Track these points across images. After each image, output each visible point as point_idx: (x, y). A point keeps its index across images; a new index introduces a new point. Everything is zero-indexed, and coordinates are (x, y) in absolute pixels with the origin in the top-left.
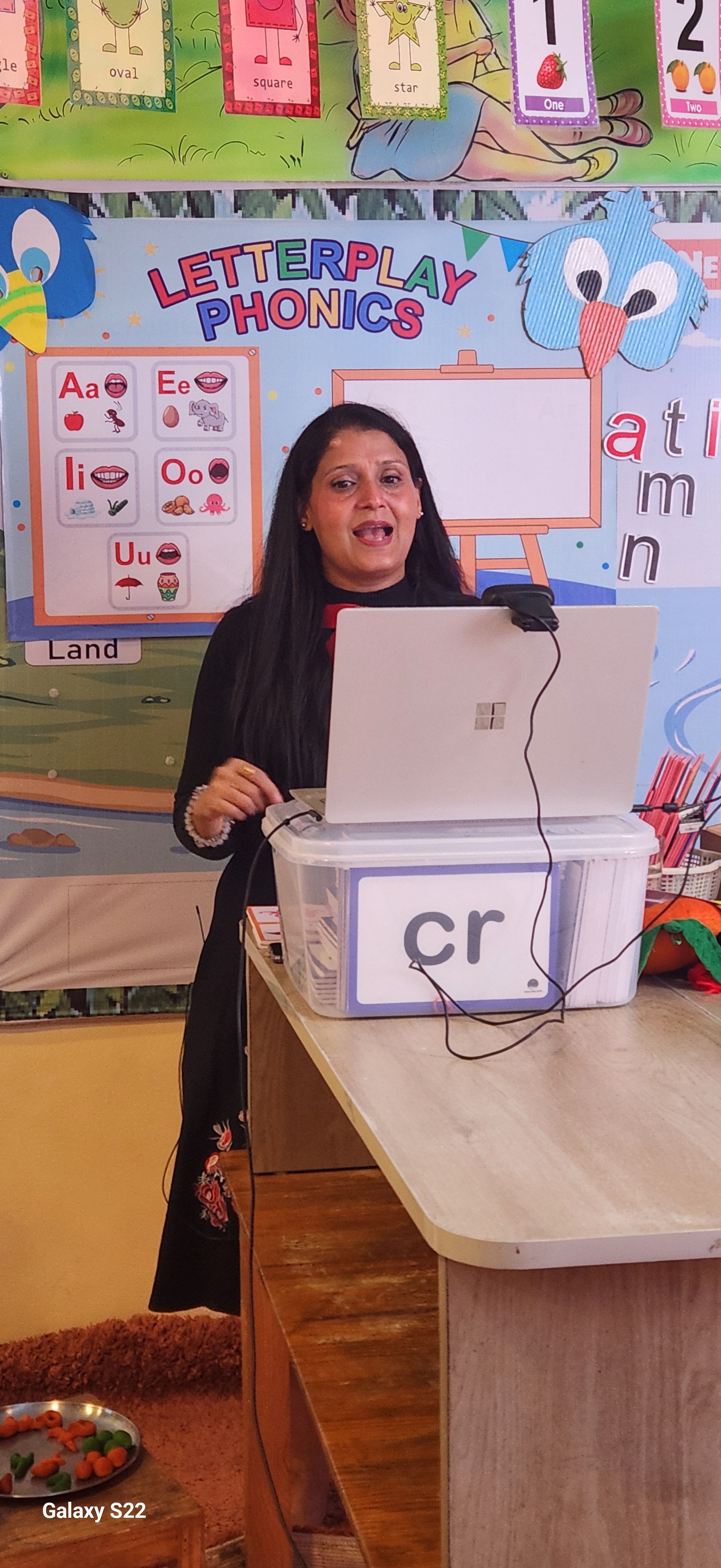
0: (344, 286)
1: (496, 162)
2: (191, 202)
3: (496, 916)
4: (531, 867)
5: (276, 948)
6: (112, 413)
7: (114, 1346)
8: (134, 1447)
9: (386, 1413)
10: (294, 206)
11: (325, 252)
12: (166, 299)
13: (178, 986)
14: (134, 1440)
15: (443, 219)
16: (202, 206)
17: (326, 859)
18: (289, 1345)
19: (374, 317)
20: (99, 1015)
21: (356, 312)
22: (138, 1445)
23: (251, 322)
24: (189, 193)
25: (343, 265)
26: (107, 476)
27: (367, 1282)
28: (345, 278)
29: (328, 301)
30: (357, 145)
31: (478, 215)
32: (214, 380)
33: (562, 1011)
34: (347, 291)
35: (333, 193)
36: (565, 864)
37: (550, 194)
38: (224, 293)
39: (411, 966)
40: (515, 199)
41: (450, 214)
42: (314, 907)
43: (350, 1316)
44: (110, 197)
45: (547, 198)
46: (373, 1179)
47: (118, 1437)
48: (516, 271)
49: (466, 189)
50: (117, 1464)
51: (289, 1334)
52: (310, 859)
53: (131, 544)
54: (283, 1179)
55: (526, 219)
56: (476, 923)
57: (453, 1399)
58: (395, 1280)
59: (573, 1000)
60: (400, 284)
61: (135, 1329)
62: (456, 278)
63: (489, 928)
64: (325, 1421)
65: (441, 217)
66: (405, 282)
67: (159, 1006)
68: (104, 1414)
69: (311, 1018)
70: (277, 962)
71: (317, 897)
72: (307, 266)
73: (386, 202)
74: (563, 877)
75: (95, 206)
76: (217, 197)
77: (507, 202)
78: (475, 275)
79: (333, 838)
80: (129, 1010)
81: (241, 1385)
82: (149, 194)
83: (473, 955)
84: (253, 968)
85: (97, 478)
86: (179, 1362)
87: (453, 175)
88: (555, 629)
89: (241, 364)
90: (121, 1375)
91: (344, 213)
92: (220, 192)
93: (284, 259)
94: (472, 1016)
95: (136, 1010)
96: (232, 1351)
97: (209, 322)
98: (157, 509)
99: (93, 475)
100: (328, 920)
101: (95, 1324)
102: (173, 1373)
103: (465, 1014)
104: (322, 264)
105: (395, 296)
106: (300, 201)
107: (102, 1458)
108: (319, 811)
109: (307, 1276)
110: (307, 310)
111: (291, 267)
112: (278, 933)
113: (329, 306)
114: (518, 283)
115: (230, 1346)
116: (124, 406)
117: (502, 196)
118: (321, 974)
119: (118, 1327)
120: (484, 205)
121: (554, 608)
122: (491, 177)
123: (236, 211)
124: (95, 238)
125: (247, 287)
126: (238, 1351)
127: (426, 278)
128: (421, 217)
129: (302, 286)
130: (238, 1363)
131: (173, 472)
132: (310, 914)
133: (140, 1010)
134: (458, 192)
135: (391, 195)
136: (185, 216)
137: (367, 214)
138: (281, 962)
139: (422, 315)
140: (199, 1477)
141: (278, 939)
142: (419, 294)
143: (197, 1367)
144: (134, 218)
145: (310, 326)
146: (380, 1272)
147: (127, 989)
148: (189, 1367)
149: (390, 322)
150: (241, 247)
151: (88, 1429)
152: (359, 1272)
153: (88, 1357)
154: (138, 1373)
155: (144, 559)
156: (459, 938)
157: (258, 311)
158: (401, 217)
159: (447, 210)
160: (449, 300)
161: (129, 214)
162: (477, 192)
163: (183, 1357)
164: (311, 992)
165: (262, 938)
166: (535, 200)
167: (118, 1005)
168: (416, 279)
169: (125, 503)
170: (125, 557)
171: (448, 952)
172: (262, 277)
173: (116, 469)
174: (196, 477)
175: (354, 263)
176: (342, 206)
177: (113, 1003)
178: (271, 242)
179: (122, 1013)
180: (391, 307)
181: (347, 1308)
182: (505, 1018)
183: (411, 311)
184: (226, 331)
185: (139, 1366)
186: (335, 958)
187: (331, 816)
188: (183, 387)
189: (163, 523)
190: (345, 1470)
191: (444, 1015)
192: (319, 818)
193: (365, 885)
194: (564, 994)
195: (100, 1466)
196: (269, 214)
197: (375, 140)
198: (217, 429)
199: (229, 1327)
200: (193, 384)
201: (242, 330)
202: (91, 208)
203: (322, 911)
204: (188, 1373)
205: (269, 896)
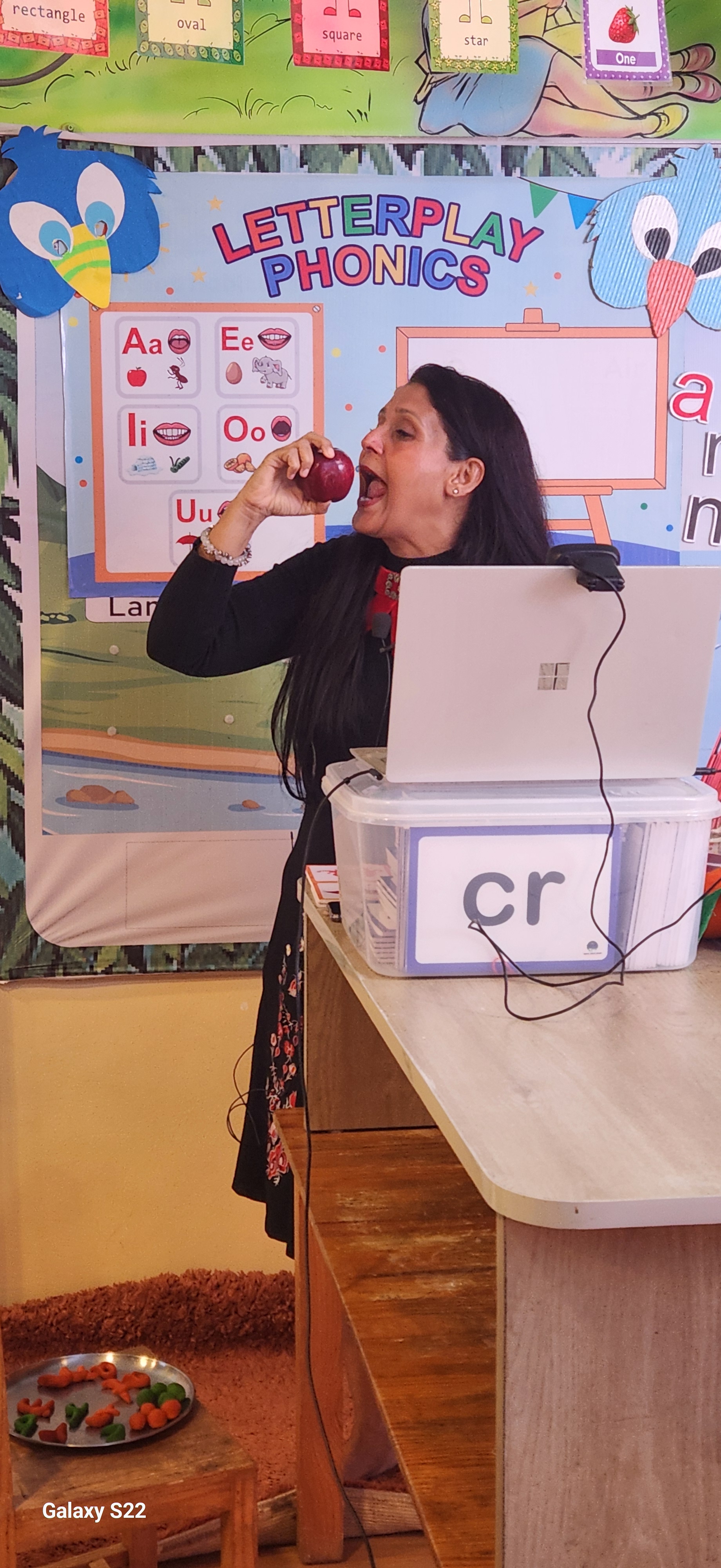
0: (409, 242)
1: (565, 118)
2: (256, 156)
3: (557, 877)
4: (592, 829)
5: (335, 907)
6: (176, 370)
7: (167, 1300)
8: (188, 1399)
9: (440, 1370)
10: (360, 161)
11: (391, 208)
12: (231, 255)
13: (235, 944)
14: (188, 1393)
15: (511, 175)
16: (268, 161)
17: (386, 818)
18: (344, 1302)
19: (439, 275)
20: (156, 971)
21: (421, 269)
22: (191, 1398)
23: (316, 278)
24: (255, 147)
25: (408, 221)
26: (169, 432)
27: (422, 1241)
28: (410, 234)
29: (393, 258)
30: (425, 100)
31: (546, 171)
32: (277, 337)
33: (622, 973)
34: (413, 247)
35: (399, 148)
36: (627, 826)
37: (619, 150)
38: (289, 249)
39: (470, 927)
40: (583, 156)
41: (518, 170)
42: (372, 867)
43: (404, 1273)
44: (175, 151)
45: (616, 155)
46: (429, 1138)
47: (172, 1390)
48: (584, 228)
49: (534, 144)
50: (171, 1416)
51: (344, 1290)
52: (371, 817)
53: (193, 502)
54: (338, 1137)
55: (594, 175)
56: (536, 884)
57: (510, 1357)
58: (451, 1239)
59: (632, 963)
60: (466, 241)
61: (189, 1283)
62: (523, 236)
63: (549, 890)
64: (379, 1377)
65: (508, 173)
66: (471, 239)
67: (216, 963)
68: (158, 1367)
69: (370, 977)
70: (334, 920)
71: (376, 857)
72: (373, 221)
73: (453, 158)
74: (624, 839)
75: (160, 160)
76: (283, 152)
77: (575, 159)
78: (542, 232)
79: (393, 797)
80: (186, 967)
81: (294, 1341)
82: (215, 148)
83: (533, 917)
84: (311, 926)
85: (159, 435)
86: (232, 1318)
87: (521, 130)
88: (620, 589)
89: (305, 320)
90: (174, 1329)
91: (410, 169)
92: (286, 146)
93: (350, 215)
94: (531, 977)
95: (193, 968)
96: (285, 1308)
97: (273, 278)
98: (219, 466)
99: (155, 432)
100: (388, 880)
101: (148, 1278)
102: (226, 1328)
103: (524, 975)
104: (387, 220)
105: (461, 253)
106: (366, 156)
107: (157, 1410)
108: (379, 769)
109: (361, 1234)
110: (372, 267)
111: (357, 223)
112: (337, 892)
113: (394, 263)
115: (283, 1303)
116: (187, 362)
117: (570, 152)
118: (379, 933)
119: (171, 1282)
120: (552, 161)
121: (619, 568)
122: (560, 133)
123: (302, 166)
124: (160, 193)
125: (311, 243)
126: (292, 1308)
127: (493, 235)
128: (488, 173)
129: (367, 242)
130: (290, 1319)
131: (236, 429)
132: (370, 873)
133: (197, 967)
134: (526, 147)
135: (458, 150)
136: (251, 171)
137: (434, 171)
138: (339, 921)
139: (488, 273)
140: (251, 1430)
141: (334, 898)
142: (485, 251)
143: (250, 1322)
144: (199, 172)
145: (375, 283)
146: (434, 1231)
147: (184, 946)
148: (242, 1322)
149: (456, 279)
150: (307, 202)
151: (142, 1380)
152: (413, 1230)
153: (142, 1310)
154: (191, 1327)
155: (206, 517)
156: (519, 899)
157: (322, 267)
158: (468, 173)
159: (515, 166)
160: (515, 257)
161: (194, 168)
162: (545, 148)
163: (236, 1312)
164: (369, 952)
165: (321, 897)
166: (604, 156)
167: (175, 962)
168: (483, 235)
169: (187, 460)
170: (186, 514)
171: (507, 912)
172: (327, 233)
173: (178, 426)
174: (258, 434)
175: (420, 219)
176: (409, 162)
177: (169, 960)
178: (337, 197)
179: (178, 971)
180: (456, 265)
181: (402, 1266)
182: (564, 980)
183: (476, 268)
184: (290, 287)
185: (192, 1320)
186: (394, 918)
187: (391, 776)
188: (247, 344)
189: (225, 481)
190: (398, 1426)
191: (504, 976)
192: (380, 777)
193: (424, 843)
194: (624, 957)
195: (155, 1418)
196: (336, 169)
197: (444, 94)
198: (280, 386)
199: (282, 1284)
200: (256, 340)
201: (306, 286)
202: (156, 162)
203: (380, 871)
204: (240, 1328)
205: (328, 858)
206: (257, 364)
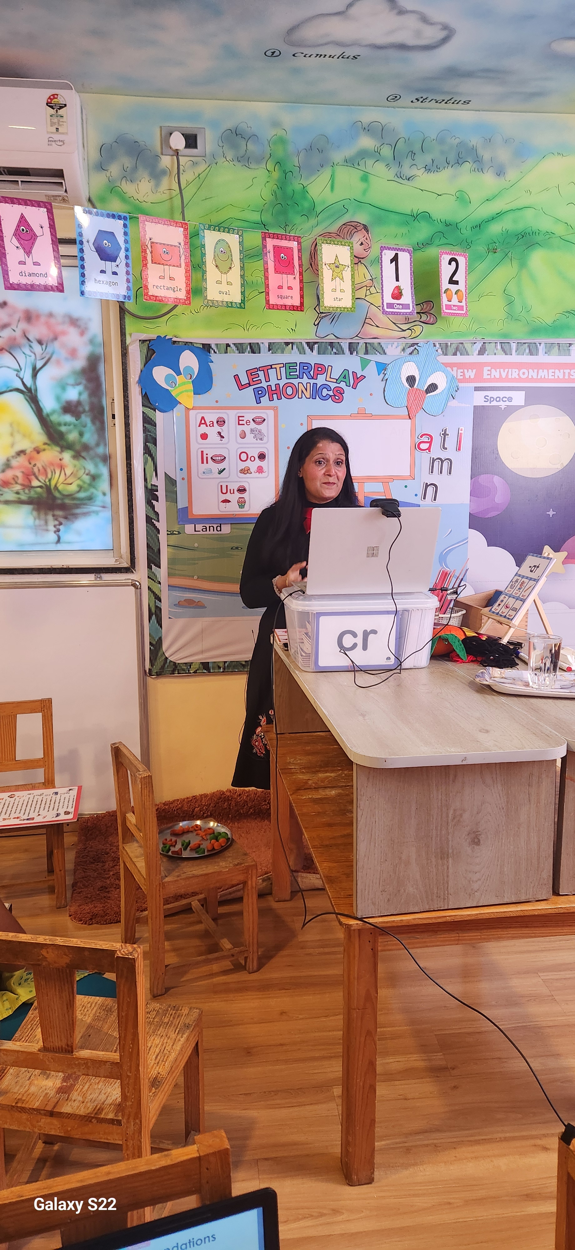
0: (312, 381)
1: (374, 331)
2: (251, 347)
3: (374, 632)
4: (388, 613)
5: (286, 645)
6: (219, 433)
7: (220, 801)
8: (229, 838)
9: (330, 825)
10: (292, 349)
11: (305, 368)
12: (241, 387)
13: (245, 661)
14: (229, 836)
15: (352, 354)
16: (256, 349)
17: (307, 609)
18: (291, 799)
19: (324, 394)
20: (214, 672)
21: (317, 392)
22: (231, 838)
23: (275, 396)
24: (250, 343)
25: (312, 373)
26: (217, 458)
27: (321, 775)
28: (313, 378)
29: (306, 387)
30: (318, 324)
31: (367, 352)
32: (260, 420)
33: (400, 669)
34: (313, 383)
35: (308, 344)
36: (401, 611)
37: (396, 344)
38: (264, 384)
39: (340, 651)
40: (381, 346)
41: (355, 352)
42: (301, 630)
43: (315, 788)
44: (218, 345)
45: (394, 346)
46: (323, 736)
47: (223, 835)
48: (382, 375)
49: (362, 342)
50: (223, 845)
51: (291, 795)
52: (300, 609)
53: (227, 486)
54: (287, 735)
55: (386, 354)
56: (366, 634)
57: (359, 819)
58: (332, 775)
59: (405, 665)
60: (335, 381)
61: (228, 794)
62: (357, 378)
63: (371, 637)
64: (305, 828)
66: (337, 380)
67: (238, 669)
68: (217, 826)
69: (300, 672)
70: (285, 650)
71: (302, 626)
72: (298, 373)
73: (329, 348)
74: (401, 617)
75: (213, 349)
76: (261, 345)
77: (378, 347)
78: (365, 377)
79: (309, 601)
80: (226, 670)
81: (270, 816)
82: (234, 344)
83: (365, 647)
84: (276, 653)
85: (213, 459)
86: (245, 807)
87: (357, 336)
88: (399, 517)
89: (271, 413)
90: (223, 812)
91: (312, 352)
92: (263, 343)
93: (288, 371)
94: (364, 671)
95: (229, 671)
96: (266, 803)
97: (258, 396)
98: (237, 471)
99: (211, 458)
100: (307, 634)
101: (213, 792)
102: (243, 811)
103: (362, 670)
104: (303, 373)
105: (333, 386)
106: (295, 347)
107: (217, 843)
108: (304, 590)
109: (298, 773)
110: (297, 391)
111: (291, 374)
112: (287, 639)
113: (306, 390)
114: (382, 380)
115: (265, 801)
116: (224, 430)
117: (376, 345)
118: (304, 654)
119: (222, 793)
120: (369, 348)
121: (399, 508)
122: (372, 337)
123: (269, 351)
124: (213, 362)
125: (273, 382)
126: (269, 803)
127: (345, 378)
128: (343, 353)
129: (295, 382)
130: (268, 807)
131: (244, 457)
132: (300, 632)
133: (230, 670)
134: (358, 343)
135: (331, 344)
136: (249, 353)
137: (322, 353)
138: (288, 650)
139: (344, 393)
140: (254, 850)
141: (285, 642)
142: (342, 385)
143: (253, 809)
144: (228, 354)
145: (298, 398)
146: (326, 772)
147: (225, 662)
148: (249, 809)
149: (331, 396)
150: (271, 366)
151: (212, 831)
152: (318, 771)
153: (210, 804)
154: (229, 811)
155: (232, 492)
156: (359, 640)
157: (277, 392)
158: (335, 353)
159: (354, 350)
160: (354, 387)
161: (226, 352)
162: (366, 343)
163: (247, 805)
164: (300, 662)
165: (280, 641)
166: (390, 346)
167: (222, 668)
168: (341, 379)
169: (225, 469)
170: (224, 491)
171: (355, 646)
172: (279, 378)
173: (220, 456)
174: (253, 459)
175: (316, 372)
176: (312, 350)
177: (220, 668)
178: (283, 364)
179: (223, 672)
180: (331, 390)
181: (314, 785)
182: (377, 672)
183: (339, 392)
184: (265, 400)
185: (230, 808)
186: (310, 649)
187: (308, 592)
188: (248, 422)
189: (240, 478)
190: (314, 847)
191: (354, 671)
192: (304, 593)
193: (322, 619)
194: (401, 663)
195: (216, 845)
196: (283, 352)
197: (326, 321)
198: (261, 439)
199: (265, 794)
200: (252, 421)
201: (271, 399)
202: (211, 350)
203: (304, 630)
204: (249, 811)
205: (283, 625)
206: (252, 431)
